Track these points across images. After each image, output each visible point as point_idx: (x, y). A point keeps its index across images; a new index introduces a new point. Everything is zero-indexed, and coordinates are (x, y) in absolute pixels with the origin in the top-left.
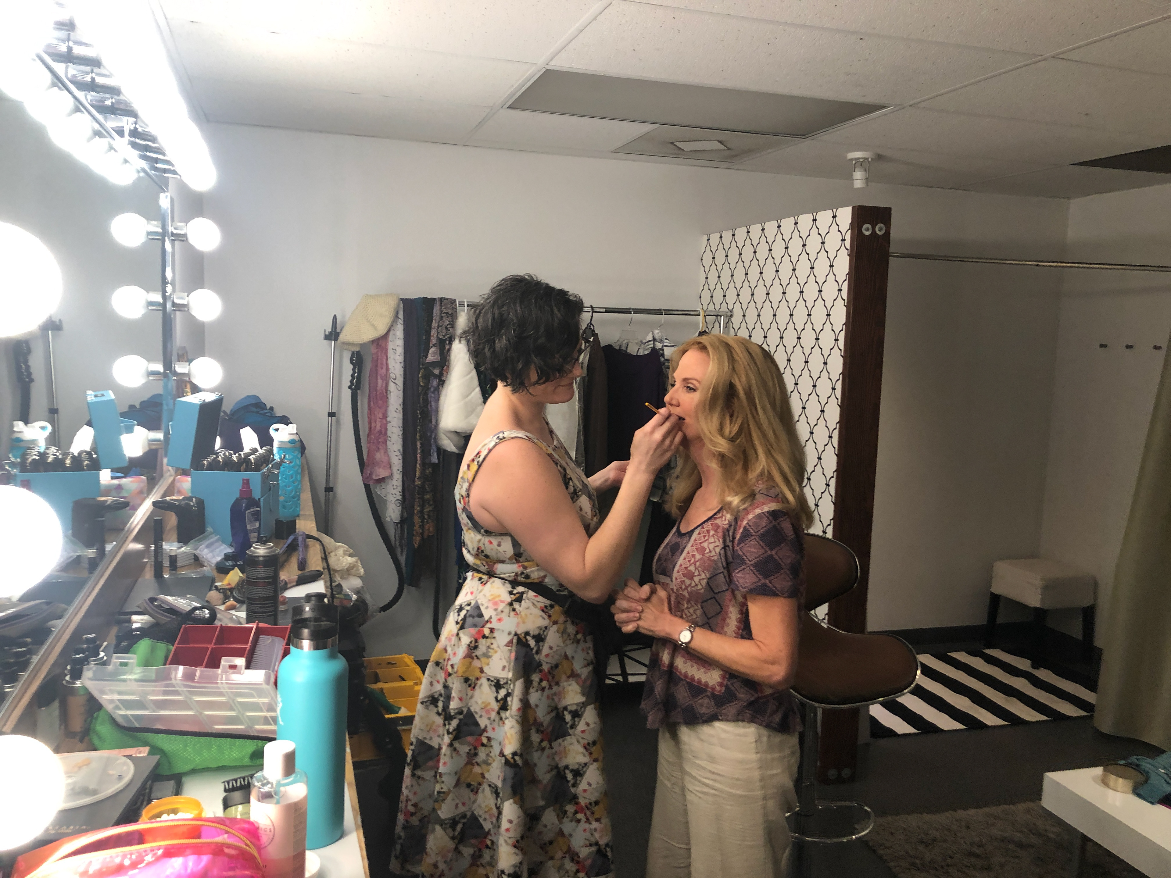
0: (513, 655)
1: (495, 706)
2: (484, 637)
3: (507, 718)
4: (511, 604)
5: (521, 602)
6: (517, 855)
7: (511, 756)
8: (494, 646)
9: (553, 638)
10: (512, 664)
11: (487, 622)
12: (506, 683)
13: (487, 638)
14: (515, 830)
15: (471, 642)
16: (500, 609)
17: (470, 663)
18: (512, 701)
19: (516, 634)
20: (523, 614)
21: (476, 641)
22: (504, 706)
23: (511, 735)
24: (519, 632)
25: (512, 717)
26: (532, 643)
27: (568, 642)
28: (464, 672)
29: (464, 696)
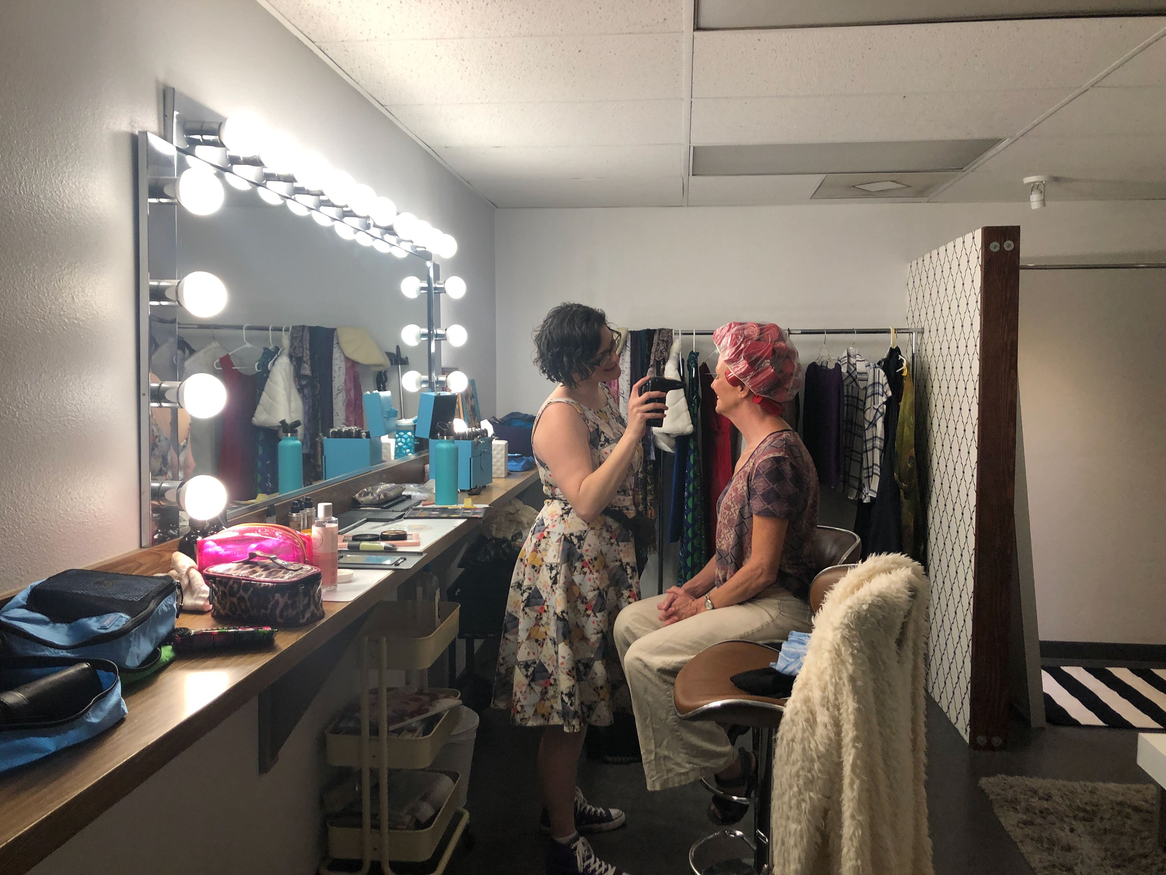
0: (561, 548)
1: (550, 582)
2: (544, 538)
3: (557, 589)
4: (562, 516)
5: (568, 514)
6: (570, 680)
7: (560, 613)
8: (550, 543)
9: (591, 538)
10: (560, 553)
11: (546, 528)
12: (557, 566)
13: (546, 538)
14: (567, 663)
15: (536, 542)
16: (554, 519)
17: (536, 556)
18: (560, 577)
19: (563, 534)
20: (569, 522)
21: (540, 541)
22: (555, 582)
23: (560, 600)
24: (565, 533)
25: (560, 588)
26: (575, 541)
27: (603, 543)
28: (532, 561)
29: (532, 578)
